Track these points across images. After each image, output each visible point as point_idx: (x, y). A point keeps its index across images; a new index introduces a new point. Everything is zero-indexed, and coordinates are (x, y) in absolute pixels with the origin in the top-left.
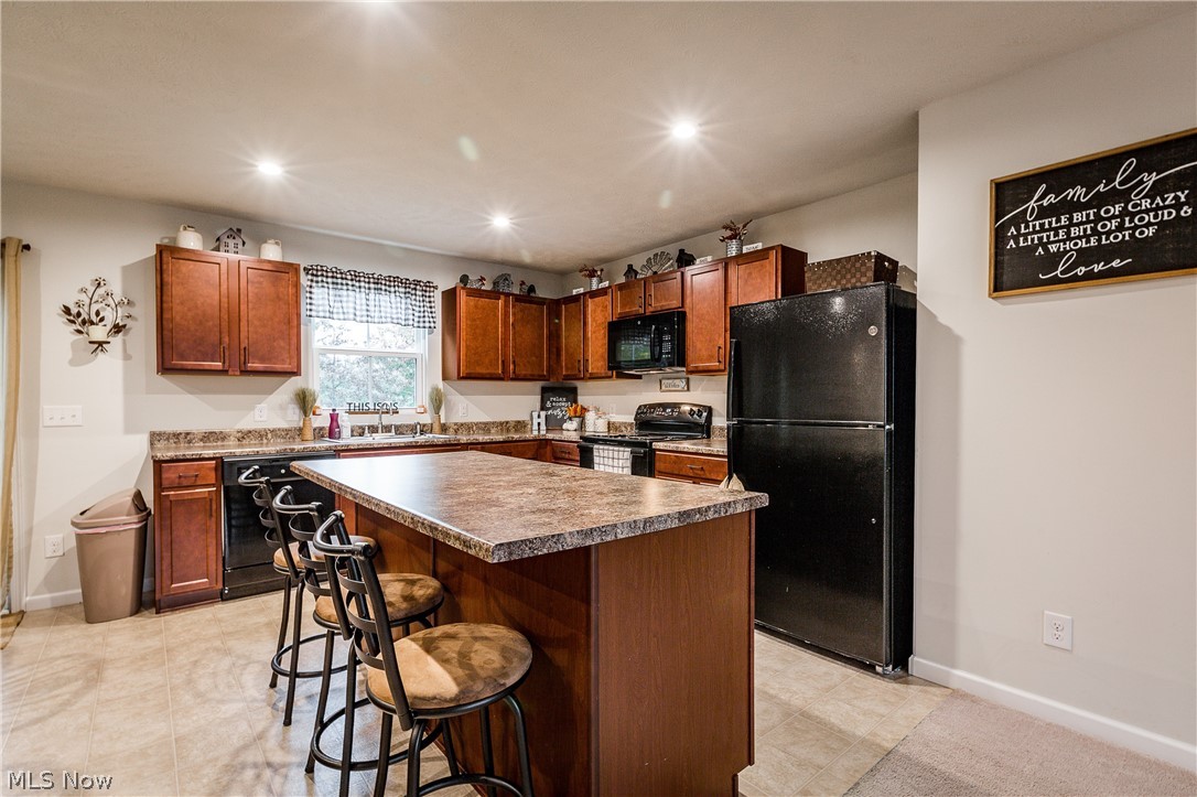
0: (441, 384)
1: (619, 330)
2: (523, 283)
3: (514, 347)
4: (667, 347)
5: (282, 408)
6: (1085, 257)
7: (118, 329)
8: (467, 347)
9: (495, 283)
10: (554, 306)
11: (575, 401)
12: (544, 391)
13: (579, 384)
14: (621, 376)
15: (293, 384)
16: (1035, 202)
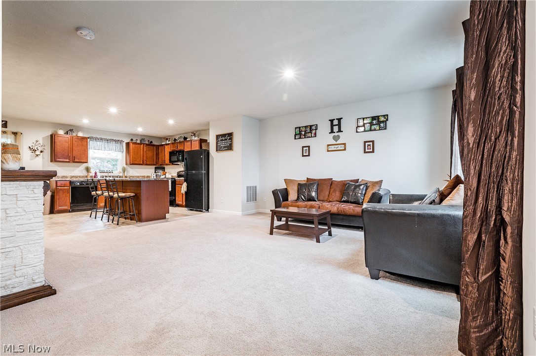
0: (125, 166)
1: (172, 153)
2: (149, 141)
3: (146, 157)
4: (180, 158)
5: (82, 171)
6: (224, 147)
7: (41, 152)
8: (132, 157)
9: (141, 141)
10: (158, 147)
11: (164, 171)
12: (156, 168)
13: (165, 166)
14: (173, 164)
15: (85, 165)
16: (220, 139)
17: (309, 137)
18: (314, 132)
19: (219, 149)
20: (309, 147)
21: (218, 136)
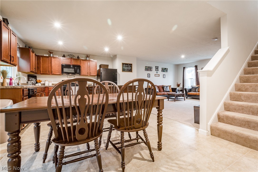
4: (78, 71)
6: (127, 70)
8: (31, 64)
12: (28, 76)
16: (124, 65)
17: (150, 71)
18: (151, 69)
19: (124, 70)
20: (150, 74)
21: (123, 64)
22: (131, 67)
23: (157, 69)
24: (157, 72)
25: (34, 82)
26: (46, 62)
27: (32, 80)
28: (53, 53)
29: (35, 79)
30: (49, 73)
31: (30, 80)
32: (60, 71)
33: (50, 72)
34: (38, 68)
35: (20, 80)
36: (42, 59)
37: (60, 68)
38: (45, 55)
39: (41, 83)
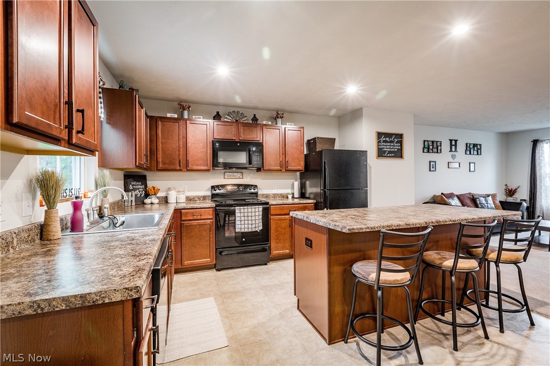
4: (257, 158)
5: (18, 199)
6: (390, 152)
12: (126, 177)
16: (383, 139)
17: (435, 153)
18: (439, 148)
19: (381, 154)
20: (435, 162)
21: (379, 135)
22: (401, 143)
23: (453, 147)
24: (453, 157)
25: (141, 194)
26: (172, 134)
27: (134, 190)
28: (189, 108)
29: (141, 185)
30: (180, 166)
31: (131, 187)
32: (209, 159)
33: (181, 164)
34: (152, 152)
35: (105, 197)
36: (163, 125)
37: (209, 151)
38: (169, 115)
39: (158, 195)
